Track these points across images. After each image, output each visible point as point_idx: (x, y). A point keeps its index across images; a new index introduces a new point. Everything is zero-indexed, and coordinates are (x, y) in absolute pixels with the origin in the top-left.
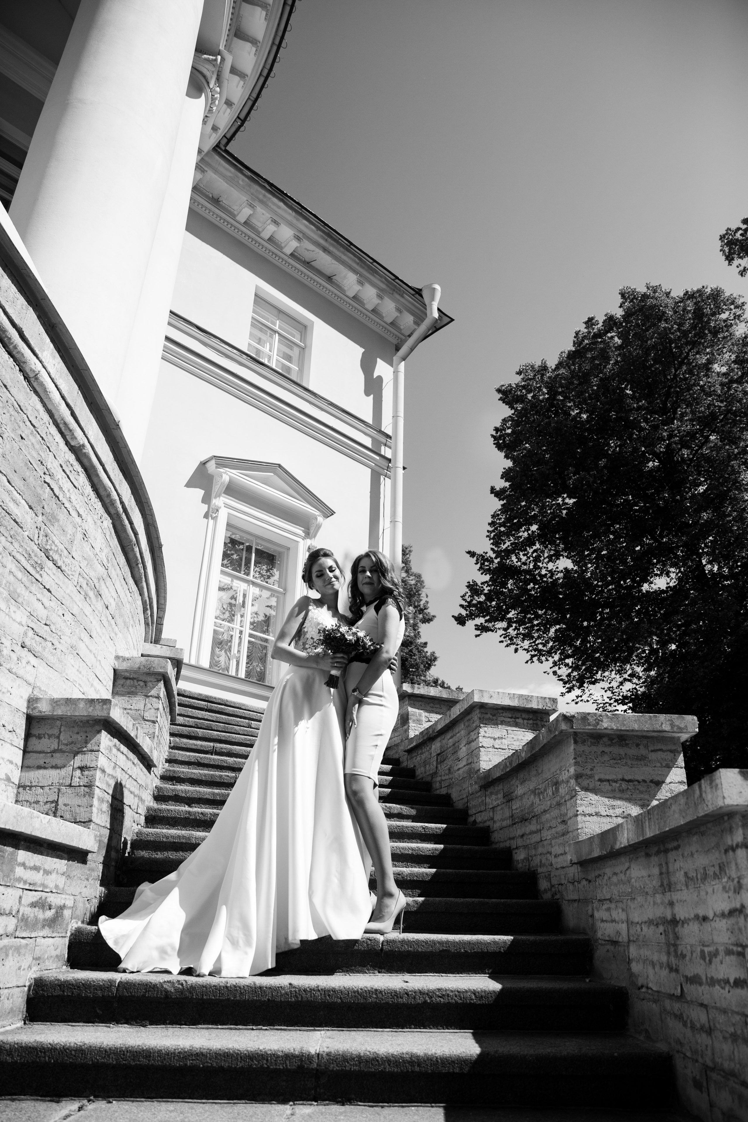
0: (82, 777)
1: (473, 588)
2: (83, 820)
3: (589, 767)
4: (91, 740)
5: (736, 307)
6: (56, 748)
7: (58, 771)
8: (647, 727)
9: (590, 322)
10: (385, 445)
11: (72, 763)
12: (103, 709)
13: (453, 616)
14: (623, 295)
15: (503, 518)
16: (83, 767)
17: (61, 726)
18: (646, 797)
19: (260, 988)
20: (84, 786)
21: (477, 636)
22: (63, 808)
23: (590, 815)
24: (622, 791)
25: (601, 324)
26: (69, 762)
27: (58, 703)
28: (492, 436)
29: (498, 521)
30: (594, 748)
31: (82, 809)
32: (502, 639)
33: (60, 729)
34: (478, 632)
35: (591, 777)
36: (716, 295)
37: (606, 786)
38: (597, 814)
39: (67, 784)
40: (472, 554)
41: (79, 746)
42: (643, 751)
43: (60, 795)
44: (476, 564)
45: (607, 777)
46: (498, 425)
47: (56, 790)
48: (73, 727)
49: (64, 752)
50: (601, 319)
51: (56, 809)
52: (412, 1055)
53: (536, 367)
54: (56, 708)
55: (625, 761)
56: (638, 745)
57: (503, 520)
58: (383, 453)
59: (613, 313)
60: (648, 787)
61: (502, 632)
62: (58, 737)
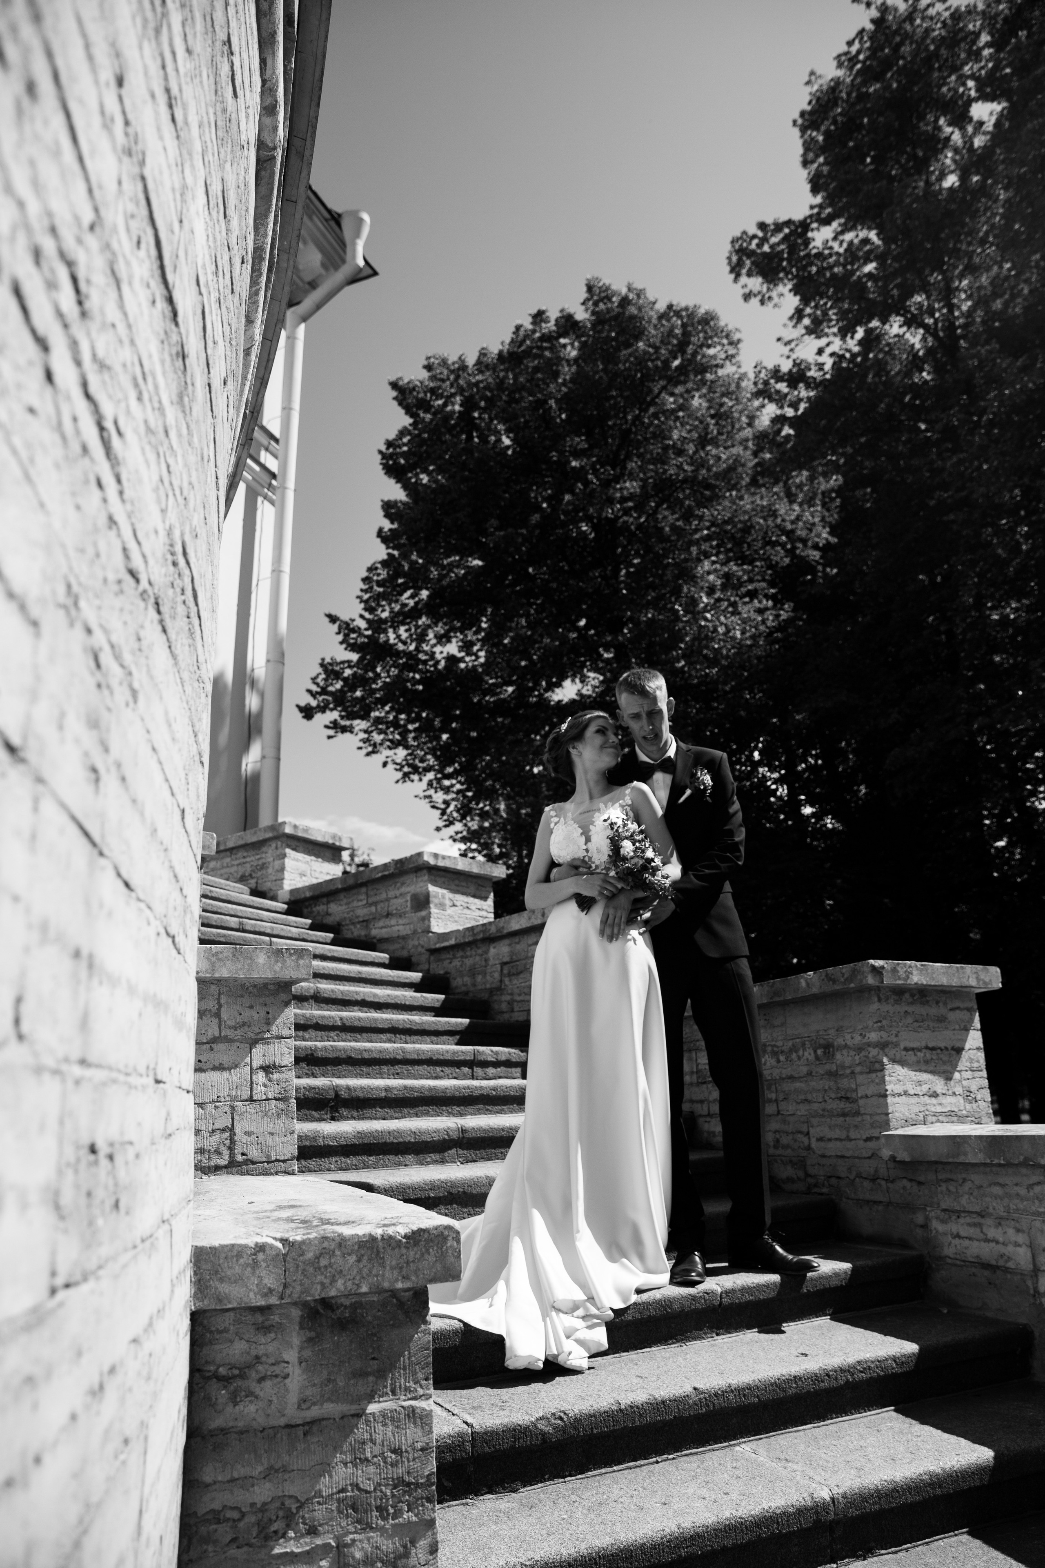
0: (269, 1084)
1: (330, 670)
2: (282, 1158)
3: (894, 1032)
4: (275, 1019)
5: (731, 343)
6: (217, 1034)
7: (226, 1074)
8: (955, 982)
9: (539, 317)
10: (267, 449)
11: (248, 1060)
12: (298, 966)
13: (298, 706)
14: (590, 288)
15: (383, 574)
16: (269, 1067)
17: (219, 994)
18: (949, 1068)
19: (663, 1402)
20: (275, 1099)
21: (330, 737)
22: (245, 1139)
23: (900, 1095)
24: (927, 1062)
25: (553, 322)
26: (243, 1059)
27: (220, 956)
28: (380, 452)
29: (375, 578)
30: (898, 1008)
31: (277, 1138)
32: (361, 744)
33: (219, 999)
34: (331, 732)
35: (896, 1045)
36: (708, 319)
37: (911, 1057)
38: (906, 1093)
39: (245, 1097)
40: (333, 619)
41: (258, 1031)
42: (943, 1011)
43: (236, 1117)
44: (338, 633)
45: (912, 1045)
46: (392, 436)
47: (227, 1109)
48: (242, 996)
49: (232, 1041)
50: (553, 315)
51: (233, 1142)
52: (931, 1475)
53: (450, 362)
54: (218, 965)
55: (926, 1023)
56: (937, 1003)
57: (382, 577)
58: (262, 460)
59: (572, 311)
60: (950, 1056)
61: (363, 736)
62: (218, 1015)
